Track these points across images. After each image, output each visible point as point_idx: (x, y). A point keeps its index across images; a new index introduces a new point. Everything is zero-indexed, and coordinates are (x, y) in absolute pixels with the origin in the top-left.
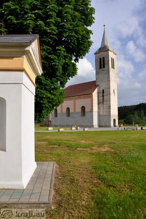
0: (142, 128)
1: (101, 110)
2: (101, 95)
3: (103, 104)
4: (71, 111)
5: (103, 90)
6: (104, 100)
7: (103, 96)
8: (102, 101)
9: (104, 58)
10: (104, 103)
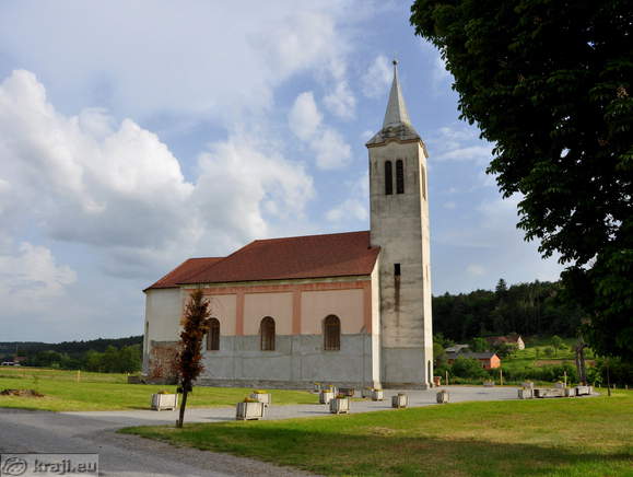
0: (537, 392)
1: (392, 331)
2: (390, 280)
3: (397, 310)
4: (282, 329)
5: (397, 267)
6: (401, 299)
7: (397, 285)
8: (392, 301)
9: (400, 163)
10: (401, 308)
